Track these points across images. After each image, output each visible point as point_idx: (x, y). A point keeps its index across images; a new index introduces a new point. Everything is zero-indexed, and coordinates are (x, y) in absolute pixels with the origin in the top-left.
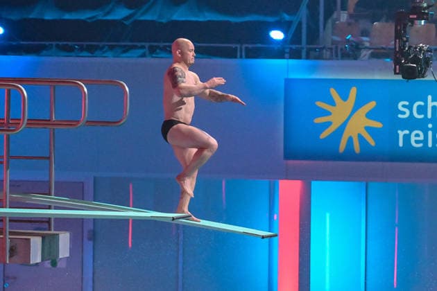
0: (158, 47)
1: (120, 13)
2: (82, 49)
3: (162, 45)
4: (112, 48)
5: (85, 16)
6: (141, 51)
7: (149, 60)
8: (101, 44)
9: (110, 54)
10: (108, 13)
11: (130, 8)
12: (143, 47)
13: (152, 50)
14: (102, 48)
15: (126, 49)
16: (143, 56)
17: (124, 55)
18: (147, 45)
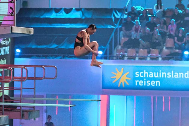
0: (65, 56)
1: (54, 46)
2: (43, 56)
3: (66, 55)
4: (52, 56)
5: (44, 47)
6: (60, 57)
7: (63, 60)
8: (49, 55)
9: (51, 58)
10: (51, 46)
11: (57, 44)
12: (61, 56)
13: (64, 57)
14: (49, 56)
15: (56, 57)
16: (61, 58)
17: (56, 58)
18: (62, 55)
